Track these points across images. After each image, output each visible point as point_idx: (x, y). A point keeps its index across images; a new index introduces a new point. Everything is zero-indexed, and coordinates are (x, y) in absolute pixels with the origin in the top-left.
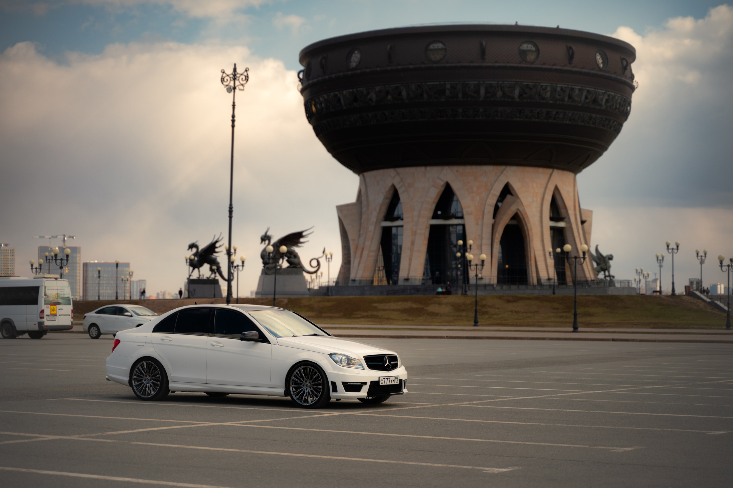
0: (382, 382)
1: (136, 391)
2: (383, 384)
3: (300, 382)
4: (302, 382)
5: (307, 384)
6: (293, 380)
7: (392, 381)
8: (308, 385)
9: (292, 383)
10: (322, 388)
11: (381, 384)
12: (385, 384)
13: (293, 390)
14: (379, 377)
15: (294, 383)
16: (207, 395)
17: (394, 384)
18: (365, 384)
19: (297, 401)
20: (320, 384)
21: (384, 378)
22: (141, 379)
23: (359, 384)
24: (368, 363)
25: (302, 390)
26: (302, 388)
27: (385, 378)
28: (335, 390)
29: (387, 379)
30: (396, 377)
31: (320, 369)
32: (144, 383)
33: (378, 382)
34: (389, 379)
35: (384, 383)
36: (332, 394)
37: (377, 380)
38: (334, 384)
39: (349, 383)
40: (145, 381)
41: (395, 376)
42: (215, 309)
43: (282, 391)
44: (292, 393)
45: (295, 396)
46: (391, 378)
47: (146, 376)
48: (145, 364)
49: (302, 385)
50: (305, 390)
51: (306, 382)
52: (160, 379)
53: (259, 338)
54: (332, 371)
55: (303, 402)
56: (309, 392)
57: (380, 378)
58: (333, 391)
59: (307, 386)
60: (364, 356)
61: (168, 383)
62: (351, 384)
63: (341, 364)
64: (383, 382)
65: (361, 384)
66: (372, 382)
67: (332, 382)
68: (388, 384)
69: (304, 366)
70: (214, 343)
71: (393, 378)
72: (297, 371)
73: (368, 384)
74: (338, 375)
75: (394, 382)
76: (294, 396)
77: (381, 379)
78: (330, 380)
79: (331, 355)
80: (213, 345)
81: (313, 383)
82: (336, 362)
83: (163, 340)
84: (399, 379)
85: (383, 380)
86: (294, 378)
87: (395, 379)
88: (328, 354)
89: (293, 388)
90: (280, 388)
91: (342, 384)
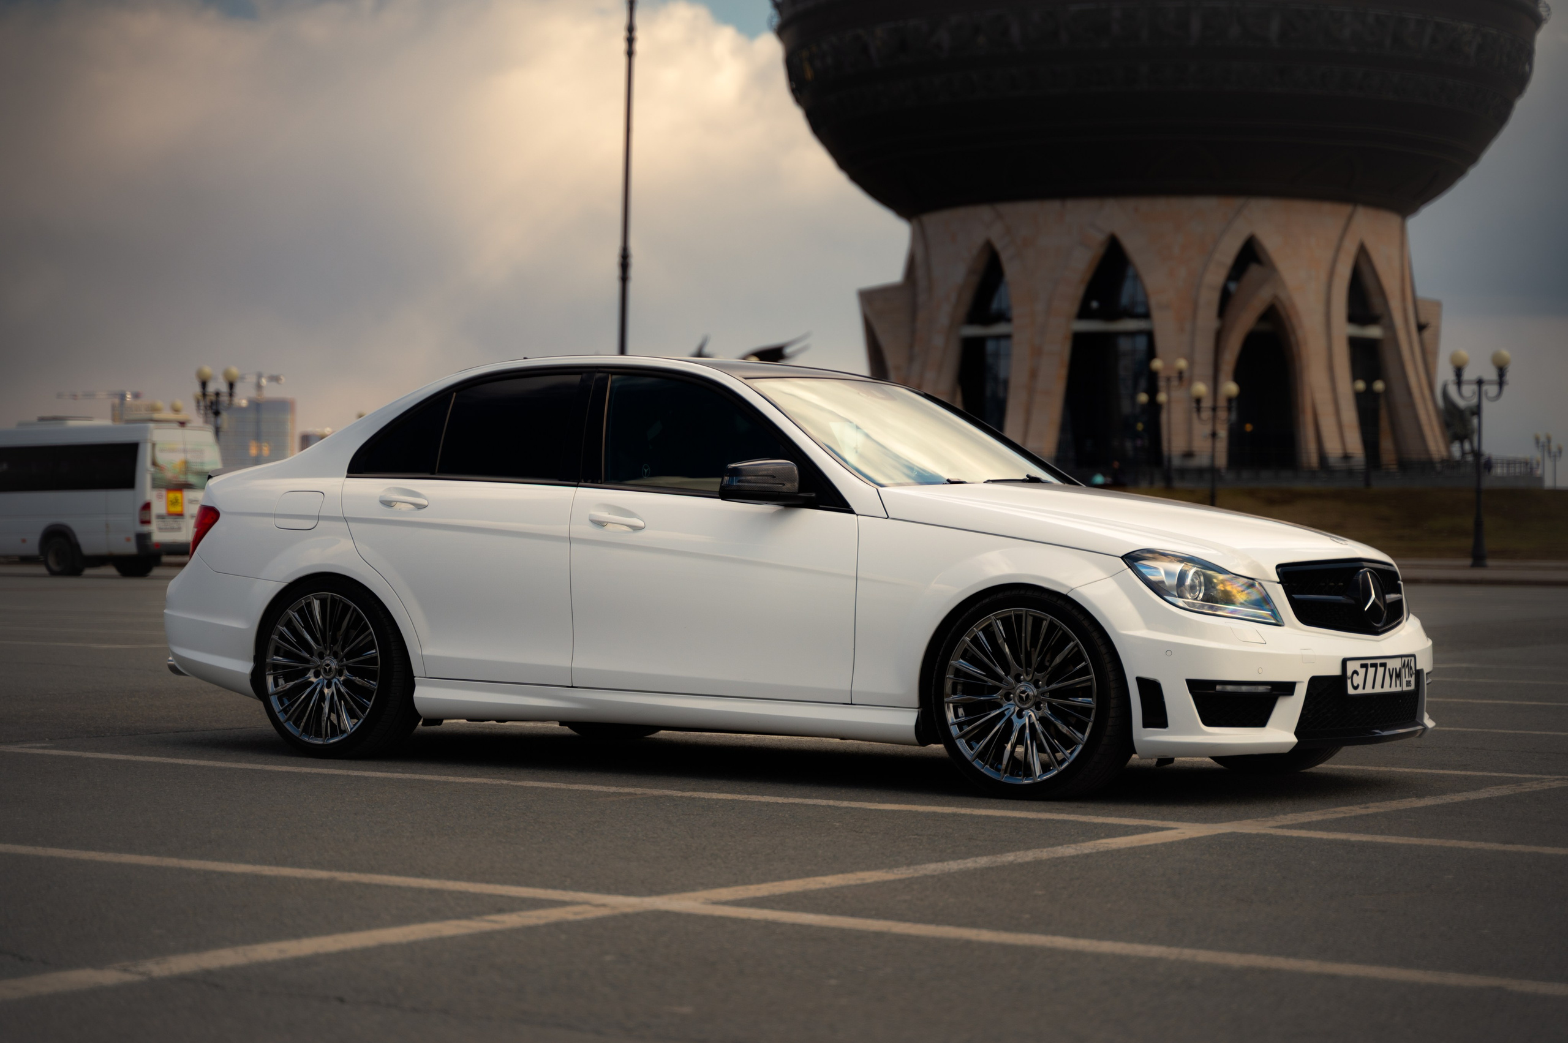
0: (1356, 680)
1: (282, 718)
2: (1360, 691)
3: (991, 682)
4: (999, 679)
5: (1023, 689)
6: (958, 672)
7: (1391, 677)
8: (1028, 696)
9: (955, 685)
10: (1094, 705)
11: (1351, 691)
12: (1369, 690)
13: (956, 716)
14: (1344, 662)
15: (959, 687)
16: (574, 733)
17: (1399, 689)
18: (1288, 688)
19: (978, 764)
20: (1086, 692)
21: (1363, 666)
22: (301, 666)
23: (1261, 689)
24: (1295, 596)
25: (1002, 715)
26: (1000, 706)
27: (1365, 666)
28: (1156, 716)
29: (1374, 669)
30: (1406, 659)
31: (1086, 623)
32: (312, 683)
33: (1340, 682)
34: (1381, 670)
35: (1364, 688)
36: (1146, 737)
37: (1336, 671)
38: (1151, 690)
39: (1218, 688)
40: (317, 675)
41: (1401, 656)
42: (609, 373)
43: (906, 720)
44: (955, 731)
45: (968, 742)
46: (1389, 665)
47: (321, 656)
48: (316, 604)
49: (997, 696)
50: (1014, 717)
51: (1017, 679)
52: (379, 666)
53: (802, 488)
54: (1143, 633)
55: (1005, 773)
56: (1032, 725)
57: (1348, 664)
58: (1146, 725)
59: (1021, 698)
60: (1278, 567)
61: (412, 687)
62: (1229, 688)
63: (1180, 602)
64: (1358, 680)
65: (1272, 690)
66: (1315, 683)
67: (1140, 680)
68: (1378, 689)
69: (1011, 611)
70: (604, 515)
71: (1396, 664)
72: (977, 630)
73: (1301, 691)
74: (1170, 649)
75: (1398, 682)
76: (961, 744)
77: (1351, 667)
78: (1134, 670)
79: (1132, 559)
80: (600, 524)
81: (1054, 686)
82: (1157, 588)
83: (388, 504)
84: (1417, 668)
85: (1358, 674)
86: (962, 664)
87: (1400, 668)
88: (1121, 555)
89: (960, 708)
90: (895, 707)
91: (1190, 692)
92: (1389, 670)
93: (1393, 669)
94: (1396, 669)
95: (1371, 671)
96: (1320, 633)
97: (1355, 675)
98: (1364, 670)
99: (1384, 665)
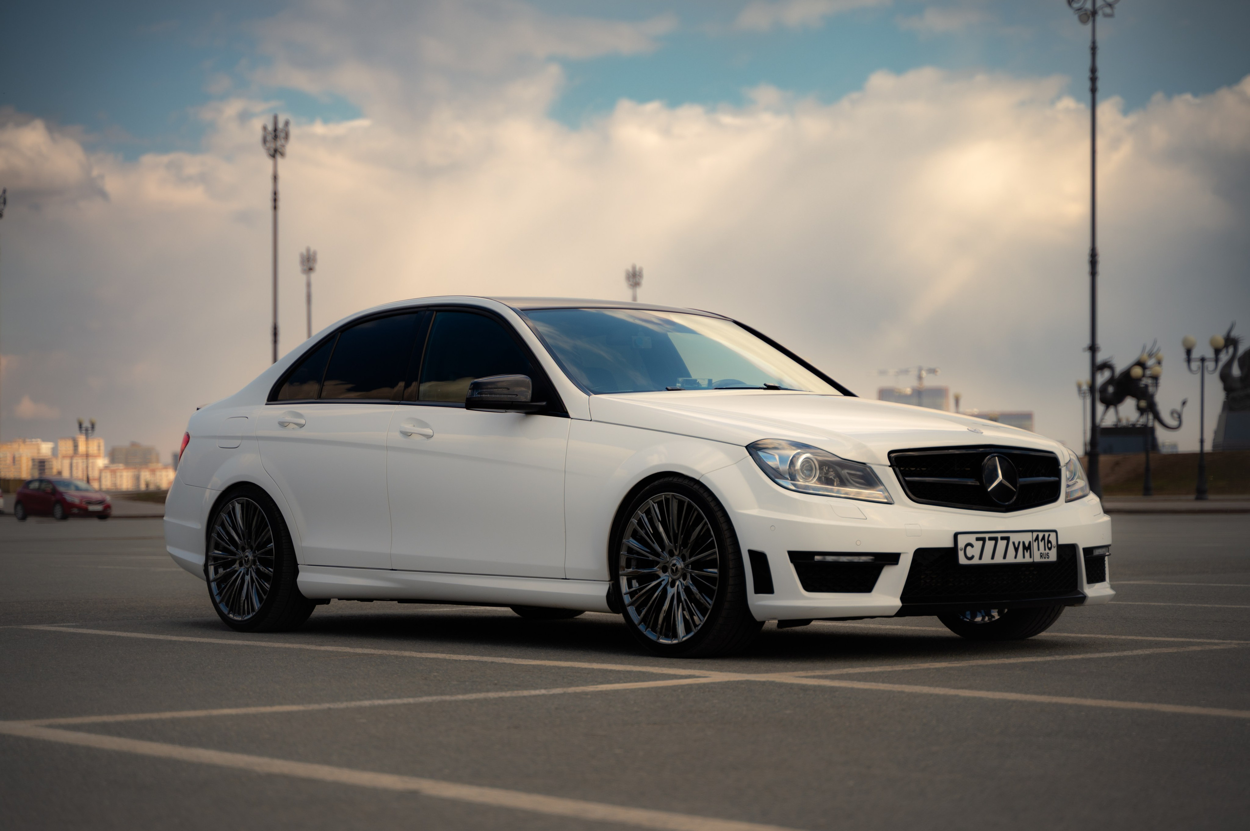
0: (970, 551)
1: (218, 599)
2: (976, 561)
3: (651, 557)
4: (657, 555)
5: (674, 562)
6: (630, 550)
7: (1016, 550)
8: (676, 569)
9: (629, 561)
10: (717, 576)
11: (962, 560)
12: (986, 560)
13: (630, 585)
14: (956, 536)
15: (633, 563)
16: (516, 615)
17: (1028, 559)
18: (893, 559)
19: (642, 627)
20: (713, 564)
21: (978, 539)
22: (231, 557)
23: (863, 559)
24: (907, 479)
25: (659, 584)
26: (659, 577)
27: (983, 539)
28: (765, 585)
29: (993, 542)
30: (1047, 534)
31: (712, 504)
32: (236, 571)
33: (951, 553)
34: (1002, 544)
35: (980, 558)
36: (758, 602)
37: (949, 544)
38: (759, 559)
39: (817, 558)
40: (241, 565)
41: (1032, 531)
42: (433, 311)
43: (599, 591)
44: (627, 599)
45: (636, 609)
46: (1014, 538)
47: (244, 550)
48: (238, 507)
49: (657, 569)
50: (667, 587)
51: (671, 554)
52: (274, 557)
53: (534, 399)
54: (755, 512)
55: (660, 635)
56: (678, 593)
57: (960, 537)
58: (757, 591)
59: (672, 570)
60: (890, 453)
62: (829, 559)
63: (788, 484)
64: (974, 551)
65: (875, 560)
66: (921, 555)
67: (752, 553)
68: (999, 559)
69: (662, 496)
70: (408, 427)
71: (1027, 538)
72: (642, 514)
73: (906, 562)
74: (774, 524)
75: (1027, 554)
76: (631, 610)
77: (962, 541)
78: (747, 542)
79: (753, 449)
80: (407, 434)
81: (693, 559)
82: (773, 475)
83: (283, 425)
84: (1060, 543)
85: (972, 546)
86: (634, 544)
87: (1030, 542)
88: (745, 445)
89: (634, 579)
90: (595, 580)
91: (792, 561)
92: (1014, 543)
93: (1019, 543)
94: (1024, 543)
95: (990, 545)
96: (934, 510)
97: (969, 548)
98: (981, 543)
99: (1007, 539)
